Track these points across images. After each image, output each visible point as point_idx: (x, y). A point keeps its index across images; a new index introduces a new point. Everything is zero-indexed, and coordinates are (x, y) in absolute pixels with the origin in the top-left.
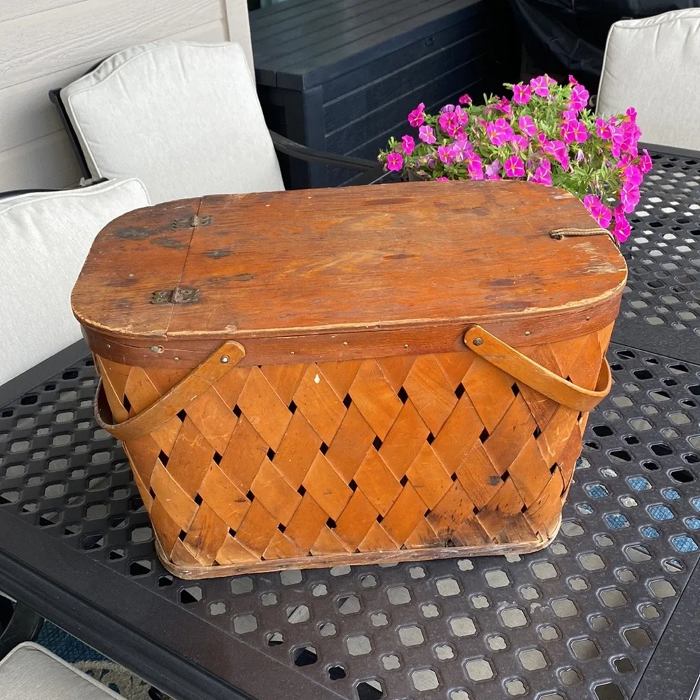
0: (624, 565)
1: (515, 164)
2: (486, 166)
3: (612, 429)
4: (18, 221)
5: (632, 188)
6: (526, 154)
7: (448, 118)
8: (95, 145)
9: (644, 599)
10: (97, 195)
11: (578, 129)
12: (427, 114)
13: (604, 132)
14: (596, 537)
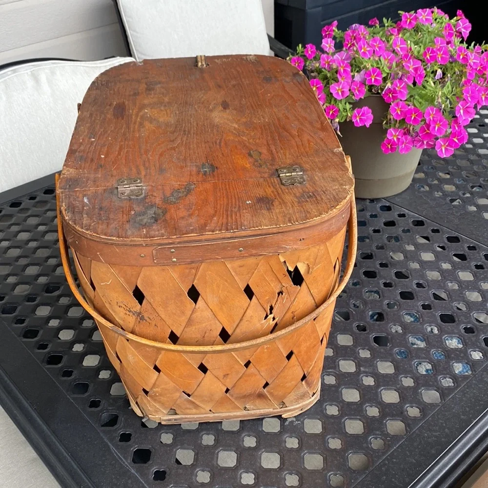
0: (374, 403)
1: (375, 74)
2: (356, 74)
3: (415, 295)
4: (36, 79)
5: (468, 105)
6: (390, 68)
7: (351, 35)
8: (135, 33)
9: (378, 432)
10: (100, 67)
11: (442, 53)
12: (338, 30)
13: (463, 58)
14: (363, 376)
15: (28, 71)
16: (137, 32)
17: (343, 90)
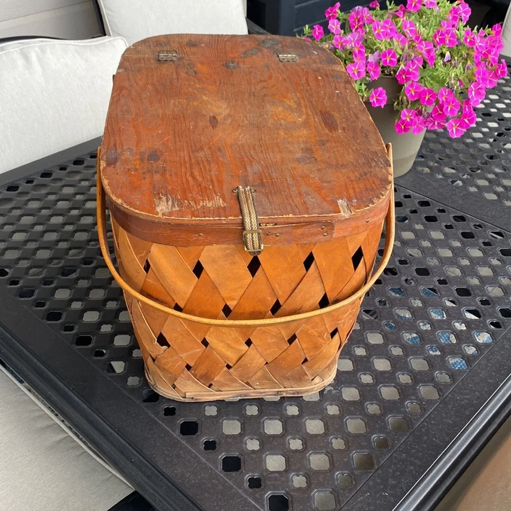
0: (406, 371)
1: (390, 56)
2: (370, 55)
3: (430, 271)
4: (26, 58)
5: (480, 86)
6: (403, 50)
7: (355, 17)
8: (110, 13)
9: (413, 398)
10: (90, 46)
11: (449, 35)
12: (341, 12)
13: (470, 41)
14: (391, 347)
15: (17, 49)
16: (113, 12)
17: (359, 70)
